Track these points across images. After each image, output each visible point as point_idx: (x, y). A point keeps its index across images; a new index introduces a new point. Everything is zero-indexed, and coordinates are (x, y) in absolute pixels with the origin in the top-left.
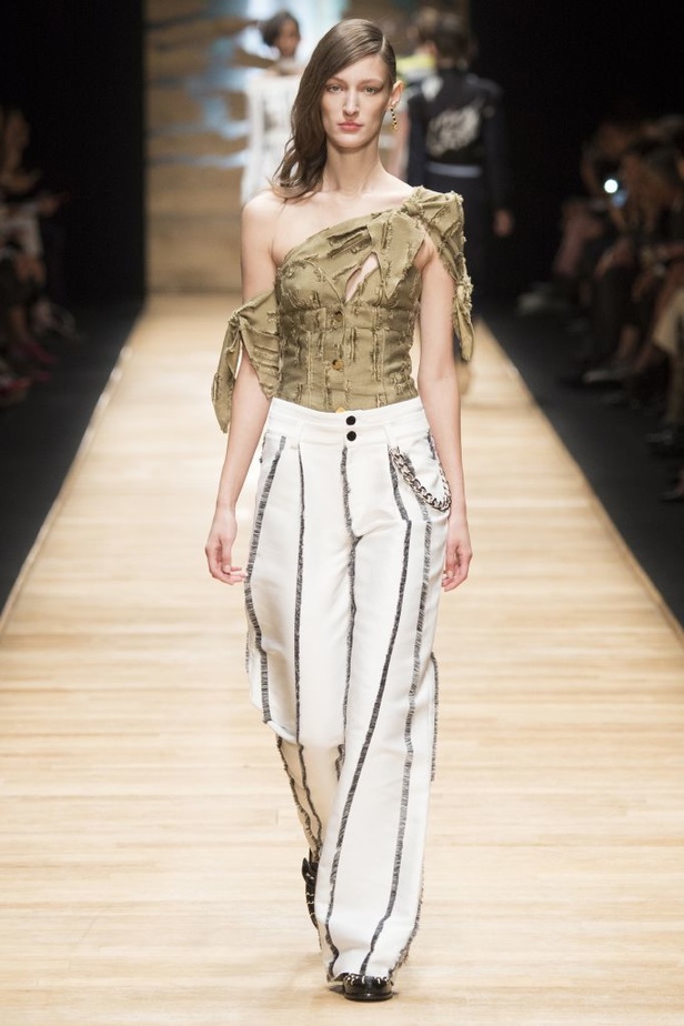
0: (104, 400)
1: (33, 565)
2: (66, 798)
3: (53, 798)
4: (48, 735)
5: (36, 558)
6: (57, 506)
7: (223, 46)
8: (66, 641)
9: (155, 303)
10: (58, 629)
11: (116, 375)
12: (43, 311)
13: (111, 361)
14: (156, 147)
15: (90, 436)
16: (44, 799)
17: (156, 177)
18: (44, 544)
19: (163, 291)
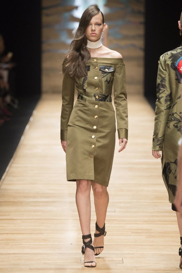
0: (27, 127)
1: (4, 180)
2: (13, 254)
3: (9, 254)
4: (8, 234)
5: (5, 177)
6: (12, 160)
7: (67, 15)
8: (14, 203)
9: (44, 96)
10: (12, 200)
11: (32, 119)
12: (8, 99)
13: (30, 114)
14: (45, 47)
15: (23, 138)
16: (6, 254)
17: (45, 56)
18: (7, 173)
19: (47, 92)
